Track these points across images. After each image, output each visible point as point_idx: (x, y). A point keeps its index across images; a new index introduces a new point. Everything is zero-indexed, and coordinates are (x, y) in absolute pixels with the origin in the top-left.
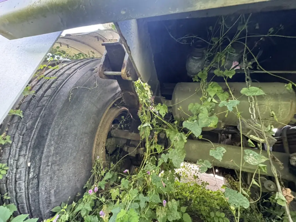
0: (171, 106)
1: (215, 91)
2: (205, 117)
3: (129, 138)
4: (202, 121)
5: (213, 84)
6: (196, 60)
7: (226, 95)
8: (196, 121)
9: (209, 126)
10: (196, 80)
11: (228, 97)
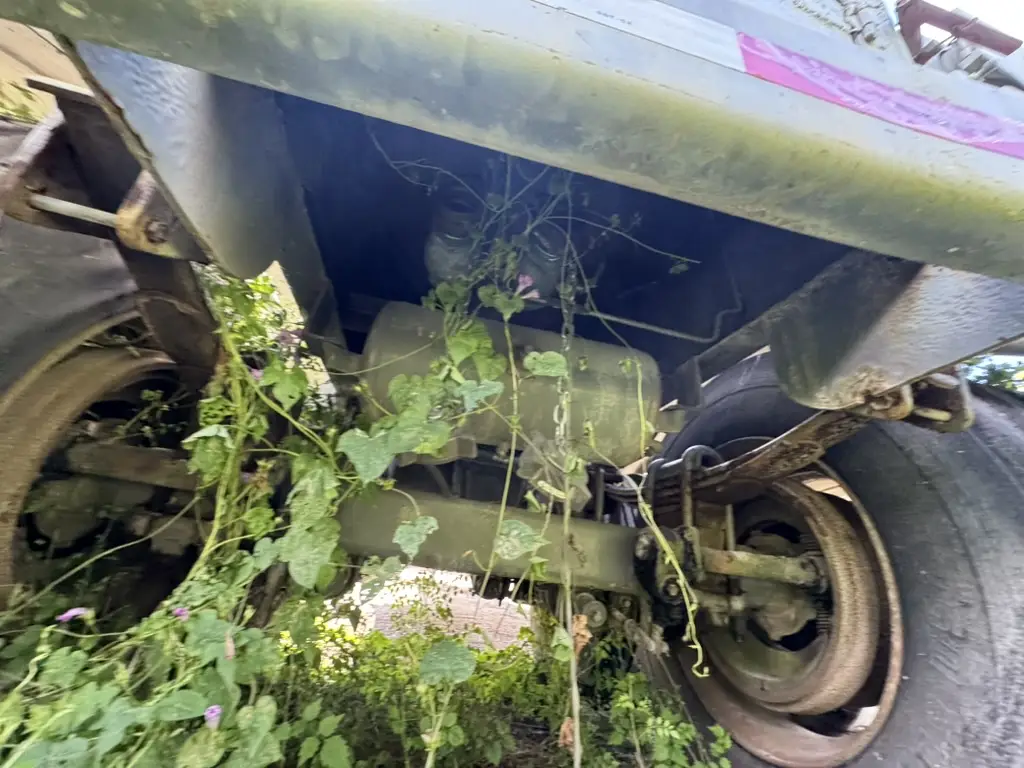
0: (355, 373)
1: (468, 348)
2: (418, 423)
3: (161, 482)
4: (401, 434)
5: (472, 325)
6: (450, 243)
7: (499, 365)
8: (382, 433)
9: (417, 450)
10: (428, 304)
11: (503, 370)
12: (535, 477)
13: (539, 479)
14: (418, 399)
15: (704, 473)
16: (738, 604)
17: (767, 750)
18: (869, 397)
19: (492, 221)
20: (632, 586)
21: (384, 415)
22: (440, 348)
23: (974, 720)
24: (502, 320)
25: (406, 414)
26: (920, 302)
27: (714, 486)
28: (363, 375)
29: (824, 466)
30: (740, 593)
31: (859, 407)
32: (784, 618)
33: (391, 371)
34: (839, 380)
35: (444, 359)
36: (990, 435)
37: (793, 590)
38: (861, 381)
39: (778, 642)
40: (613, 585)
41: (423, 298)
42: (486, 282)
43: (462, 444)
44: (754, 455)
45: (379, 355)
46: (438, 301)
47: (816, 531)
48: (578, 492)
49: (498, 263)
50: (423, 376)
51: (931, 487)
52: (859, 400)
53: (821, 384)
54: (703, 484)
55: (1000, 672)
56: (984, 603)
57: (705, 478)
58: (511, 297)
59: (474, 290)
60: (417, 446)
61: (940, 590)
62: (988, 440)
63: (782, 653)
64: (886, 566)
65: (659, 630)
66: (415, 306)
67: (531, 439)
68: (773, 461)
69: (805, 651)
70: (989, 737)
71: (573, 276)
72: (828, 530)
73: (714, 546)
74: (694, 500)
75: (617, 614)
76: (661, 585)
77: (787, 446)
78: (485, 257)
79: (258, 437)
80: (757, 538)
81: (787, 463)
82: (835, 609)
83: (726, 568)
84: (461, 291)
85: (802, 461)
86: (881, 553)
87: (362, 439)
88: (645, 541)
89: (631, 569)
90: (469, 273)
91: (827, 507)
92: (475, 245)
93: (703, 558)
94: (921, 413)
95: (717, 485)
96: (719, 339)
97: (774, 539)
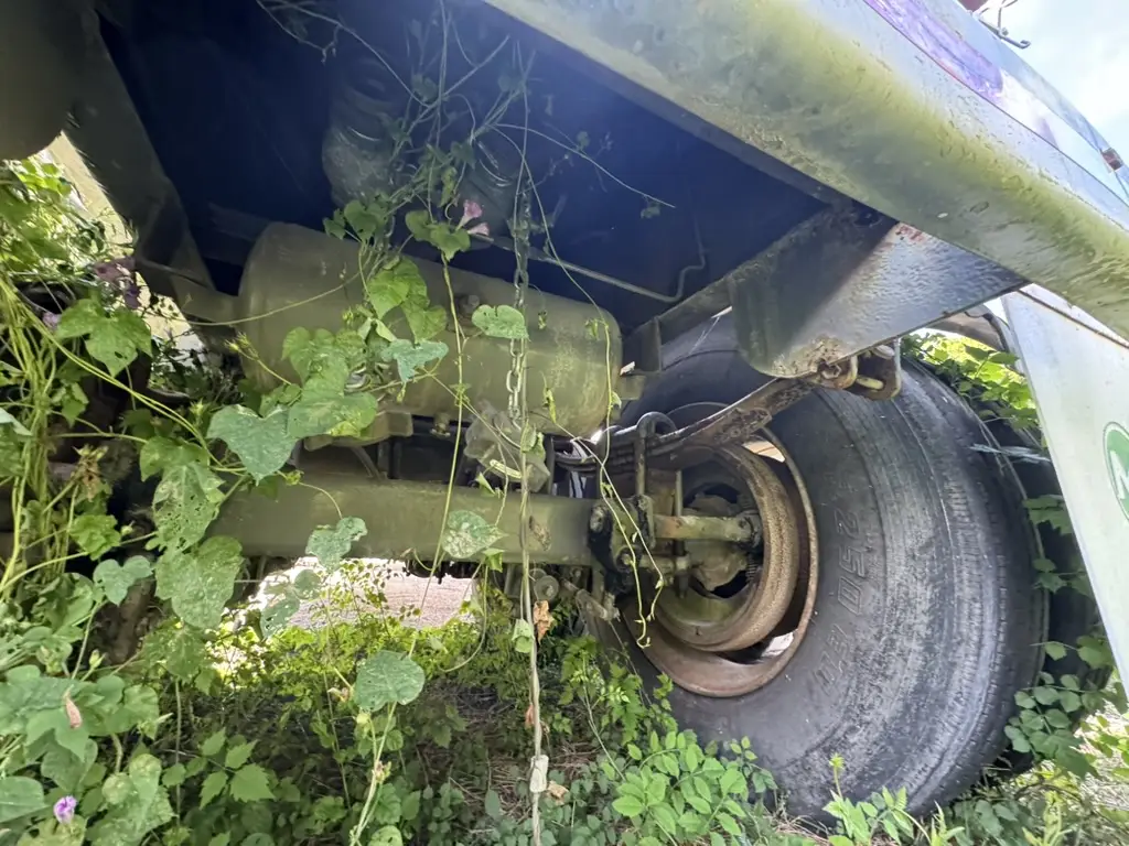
0: (229, 323)
1: (394, 294)
2: (331, 395)
4: (308, 410)
5: (398, 264)
6: (362, 144)
7: (437, 318)
8: (279, 410)
9: (333, 432)
10: (335, 230)
11: (443, 325)
12: (486, 456)
13: (490, 458)
14: (330, 363)
15: (658, 440)
16: (682, 564)
17: (697, 684)
18: (822, 366)
19: (419, 119)
20: (585, 558)
21: (279, 383)
22: (355, 293)
23: (864, 641)
24: (439, 260)
25: (312, 383)
26: (880, 271)
27: (667, 454)
28: (242, 327)
29: (767, 431)
30: (684, 554)
31: (812, 375)
32: (719, 571)
33: (284, 324)
34: (797, 348)
35: (361, 309)
36: (907, 402)
37: (729, 546)
38: (818, 349)
39: (712, 592)
40: (565, 559)
41: (326, 222)
42: (416, 205)
43: (393, 419)
44: (708, 423)
45: (262, 298)
46: (348, 227)
47: (754, 492)
48: (536, 470)
49: (431, 181)
50: (334, 332)
51: (855, 449)
52: (814, 369)
53: (779, 352)
54: (656, 452)
55: (888, 603)
56: (884, 548)
57: (660, 445)
58: (452, 231)
59: (400, 217)
60: (331, 427)
61: (852, 538)
62: (905, 406)
63: (715, 601)
64: (811, 521)
65: (611, 597)
66: (313, 232)
67: (480, 412)
68: (726, 428)
69: (734, 597)
70: (873, 653)
71: (527, 210)
72: (765, 491)
73: (663, 513)
74: (646, 468)
75: (569, 585)
76: (615, 555)
77: (740, 413)
78: (412, 171)
79: (71, 416)
80: (700, 499)
81: (738, 430)
82: (765, 560)
83: (675, 533)
84: (381, 216)
85: (751, 427)
86: (808, 509)
87: (247, 418)
88: (599, 513)
89: (584, 541)
90: (390, 192)
91: (765, 469)
92: (397, 150)
93: (655, 525)
94: (862, 382)
95: (671, 452)
96: (682, 299)
97: (716, 501)
